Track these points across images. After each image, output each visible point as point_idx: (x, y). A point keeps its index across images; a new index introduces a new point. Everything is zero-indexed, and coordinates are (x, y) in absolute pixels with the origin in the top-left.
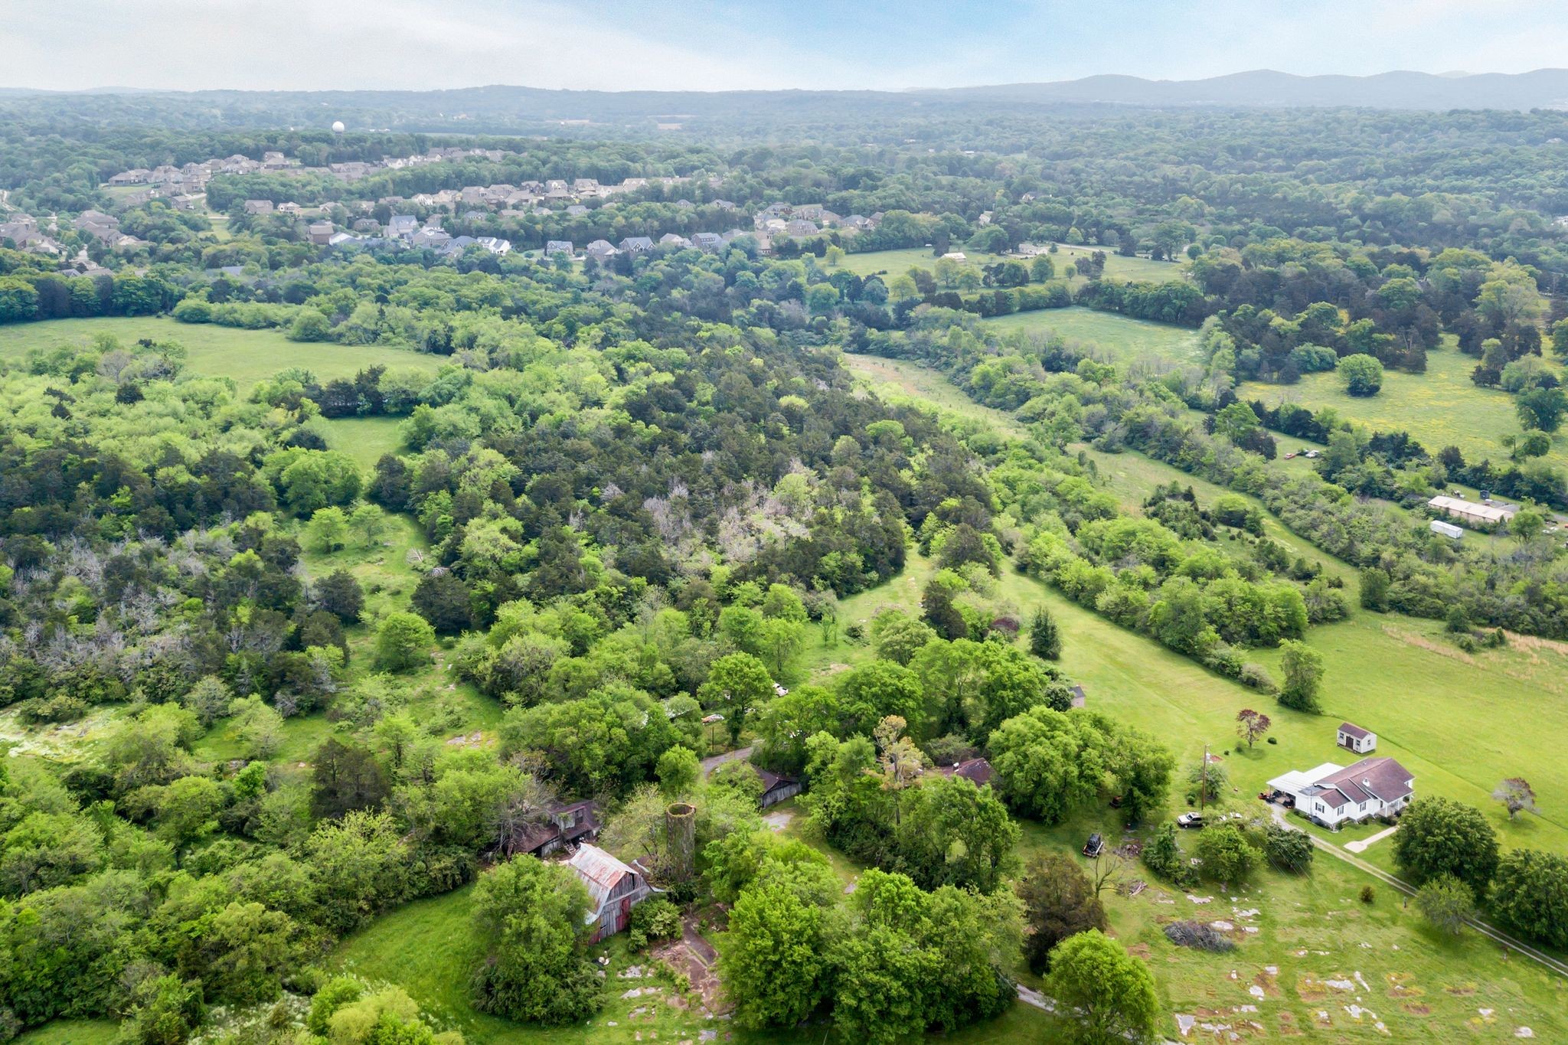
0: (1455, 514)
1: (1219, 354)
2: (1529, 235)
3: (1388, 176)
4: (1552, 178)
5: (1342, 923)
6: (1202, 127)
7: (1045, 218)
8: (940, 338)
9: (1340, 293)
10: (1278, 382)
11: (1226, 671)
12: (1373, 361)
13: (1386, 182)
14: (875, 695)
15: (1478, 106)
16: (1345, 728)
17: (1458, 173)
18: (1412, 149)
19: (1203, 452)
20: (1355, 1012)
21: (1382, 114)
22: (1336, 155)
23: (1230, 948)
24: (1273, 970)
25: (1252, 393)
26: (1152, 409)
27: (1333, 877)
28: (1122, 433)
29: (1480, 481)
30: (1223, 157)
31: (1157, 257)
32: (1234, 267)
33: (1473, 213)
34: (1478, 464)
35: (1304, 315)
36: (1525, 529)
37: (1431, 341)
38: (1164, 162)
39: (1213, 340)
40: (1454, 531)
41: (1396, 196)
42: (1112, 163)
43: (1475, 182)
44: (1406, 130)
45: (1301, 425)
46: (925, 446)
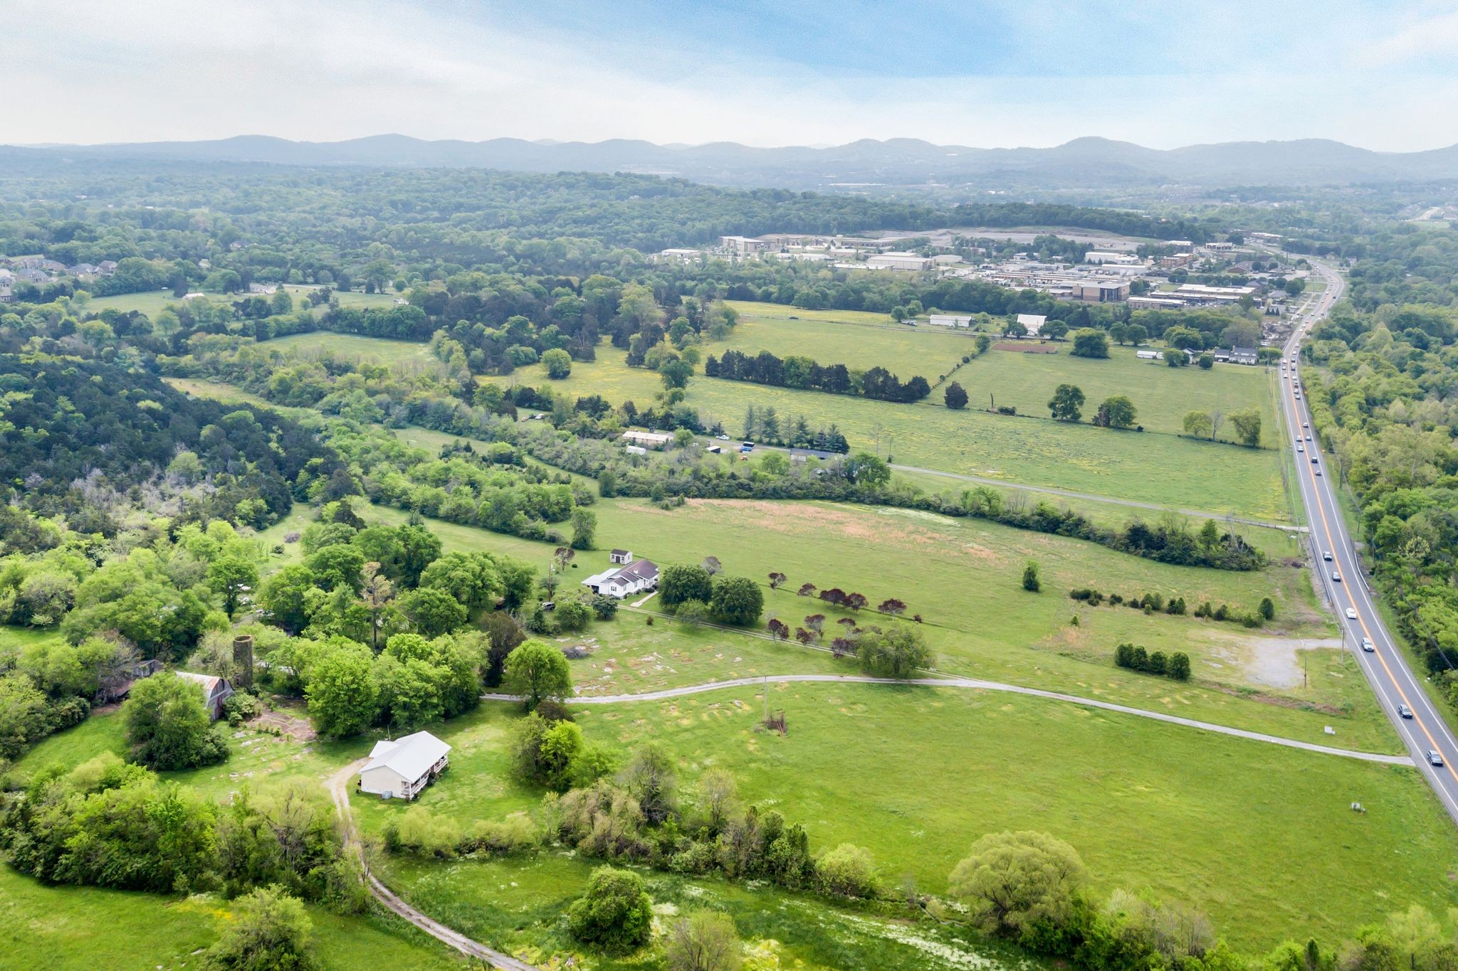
0: (639, 441)
1: (454, 356)
2: (636, 267)
3: (524, 225)
4: (640, 225)
5: (640, 636)
6: (359, 184)
7: (265, 263)
8: (227, 357)
9: (527, 310)
10: (499, 374)
11: (535, 536)
12: (565, 353)
13: (522, 229)
14: (340, 564)
15: (578, 170)
16: (615, 551)
17: (575, 222)
18: (535, 204)
19: (469, 421)
20: (659, 668)
21: (508, 174)
22: (479, 208)
23: (587, 656)
24: (613, 660)
25: (484, 381)
26: (424, 394)
27: (629, 618)
28: (405, 413)
29: (647, 422)
30: (388, 212)
31: (370, 290)
32: (443, 293)
33: (594, 252)
34: (646, 411)
35: (507, 326)
36: (682, 443)
37: (596, 341)
38: (338, 214)
39: (445, 348)
40: (642, 451)
41: (535, 241)
42: (292, 216)
43: (588, 229)
44: (528, 188)
45: (527, 399)
46: (275, 428)
